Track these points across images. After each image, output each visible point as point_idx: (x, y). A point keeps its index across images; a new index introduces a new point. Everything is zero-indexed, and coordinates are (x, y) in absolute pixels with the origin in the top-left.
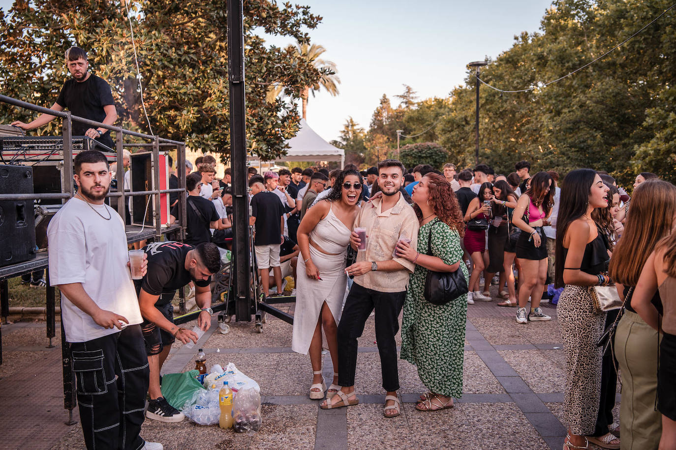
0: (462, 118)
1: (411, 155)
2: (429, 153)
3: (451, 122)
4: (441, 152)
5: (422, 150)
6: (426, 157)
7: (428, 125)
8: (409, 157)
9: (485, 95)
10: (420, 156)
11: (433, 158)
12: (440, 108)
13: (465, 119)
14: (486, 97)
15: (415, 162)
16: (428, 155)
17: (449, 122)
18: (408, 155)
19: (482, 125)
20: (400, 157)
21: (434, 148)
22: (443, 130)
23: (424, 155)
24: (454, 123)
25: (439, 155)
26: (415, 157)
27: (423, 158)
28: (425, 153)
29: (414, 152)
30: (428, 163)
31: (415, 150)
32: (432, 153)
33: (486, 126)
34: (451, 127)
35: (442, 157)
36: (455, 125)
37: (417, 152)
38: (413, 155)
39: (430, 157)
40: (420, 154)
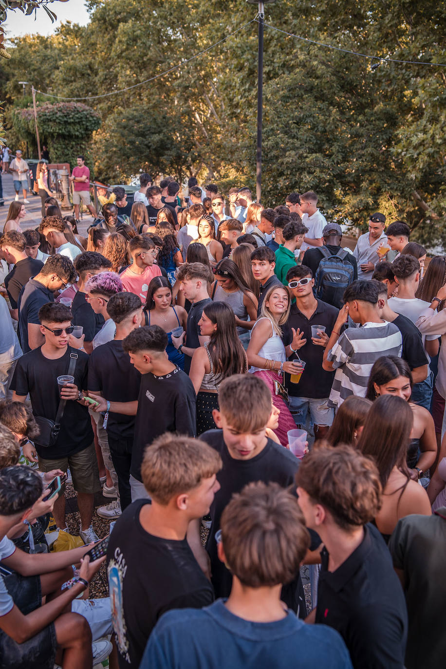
0: (86, 66)
1: (55, 121)
2: (78, 118)
3: (72, 69)
4: (92, 117)
5: (68, 114)
6: (74, 123)
7: (34, 70)
8: (51, 124)
9: (126, 39)
10: (66, 122)
11: (83, 125)
12: (46, 47)
13: (90, 66)
14: (127, 41)
15: (60, 129)
16: (77, 121)
17: (70, 69)
18: (50, 120)
19: (121, 76)
20: (40, 123)
21: (82, 111)
22: (64, 80)
23: (72, 120)
24: (76, 70)
25: (90, 121)
26: (59, 123)
27: (70, 124)
28: (72, 118)
29: (57, 116)
30: (78, 131)
31: (59, 114)
32: (81, 118)
33: (128, 79)
34: (73, 75)
35: (95, 123)
36: (78, 74)
37: (62, 117)
38: (57, 121)
39: (79, 123)
40: (65, 119)
